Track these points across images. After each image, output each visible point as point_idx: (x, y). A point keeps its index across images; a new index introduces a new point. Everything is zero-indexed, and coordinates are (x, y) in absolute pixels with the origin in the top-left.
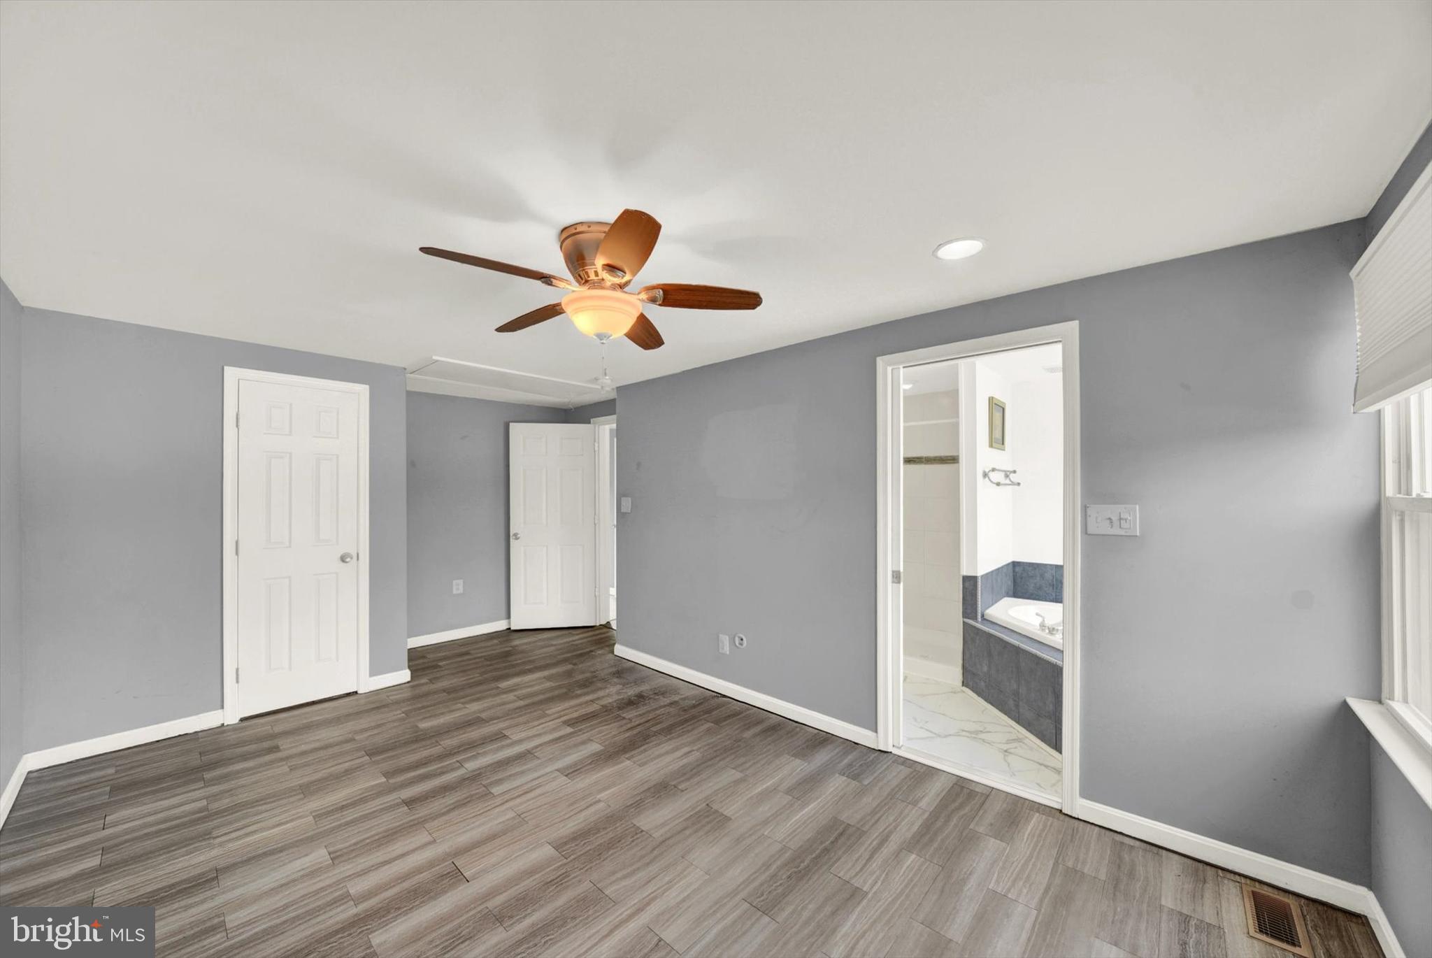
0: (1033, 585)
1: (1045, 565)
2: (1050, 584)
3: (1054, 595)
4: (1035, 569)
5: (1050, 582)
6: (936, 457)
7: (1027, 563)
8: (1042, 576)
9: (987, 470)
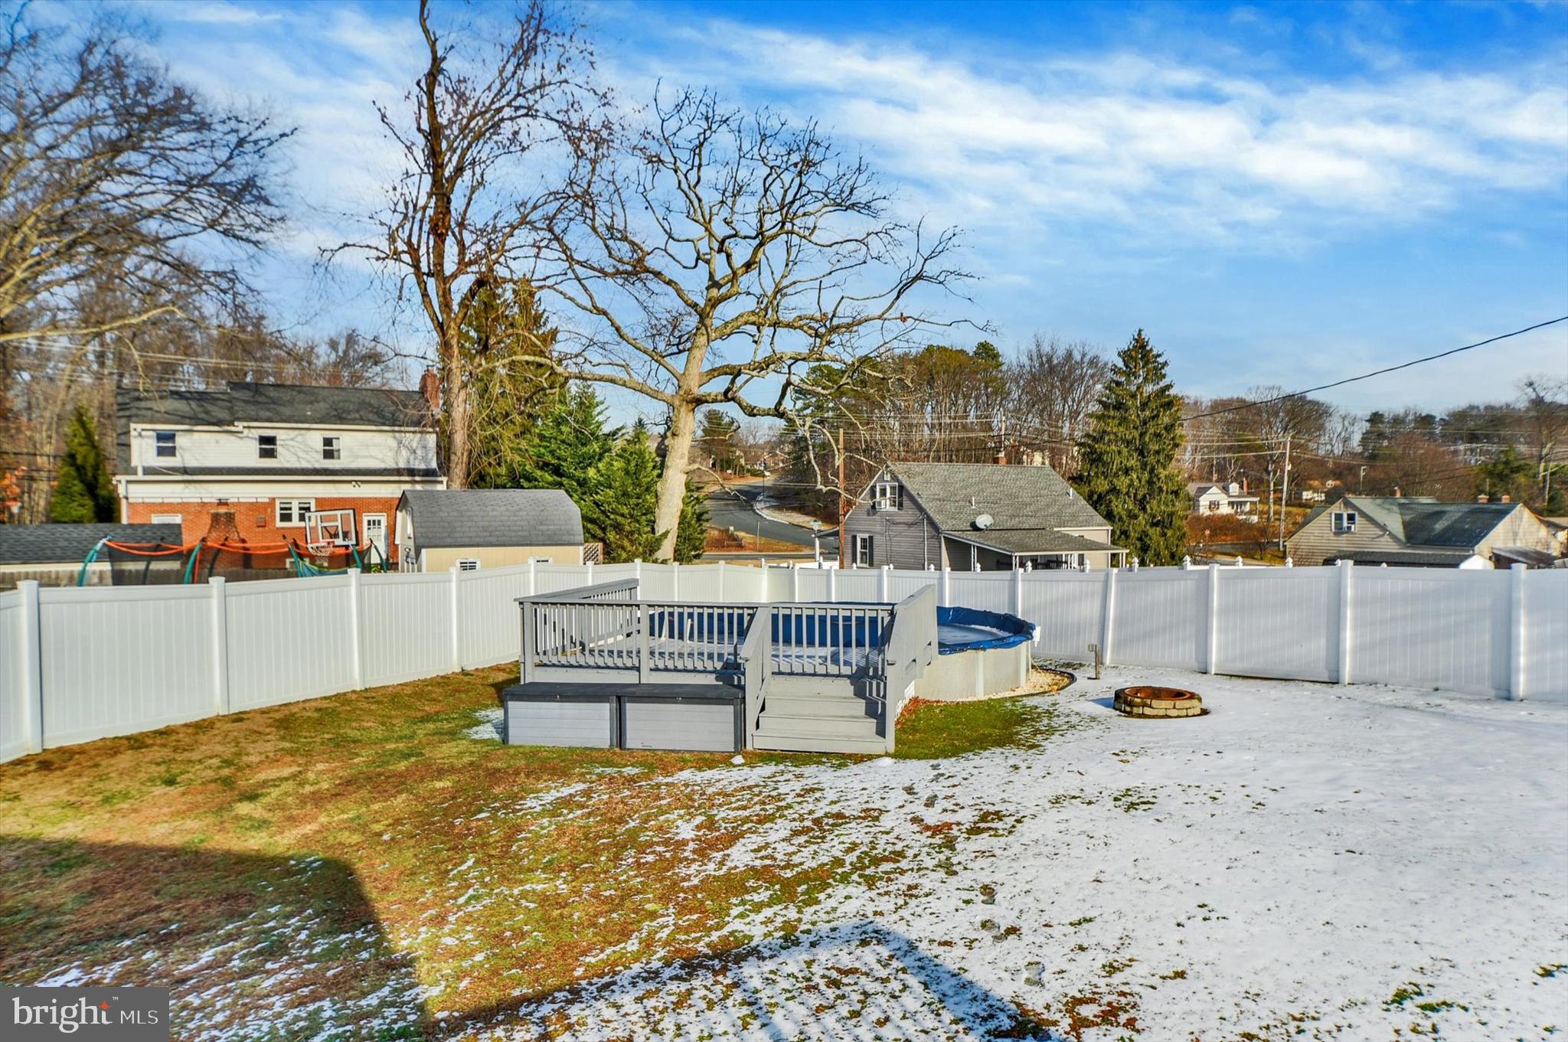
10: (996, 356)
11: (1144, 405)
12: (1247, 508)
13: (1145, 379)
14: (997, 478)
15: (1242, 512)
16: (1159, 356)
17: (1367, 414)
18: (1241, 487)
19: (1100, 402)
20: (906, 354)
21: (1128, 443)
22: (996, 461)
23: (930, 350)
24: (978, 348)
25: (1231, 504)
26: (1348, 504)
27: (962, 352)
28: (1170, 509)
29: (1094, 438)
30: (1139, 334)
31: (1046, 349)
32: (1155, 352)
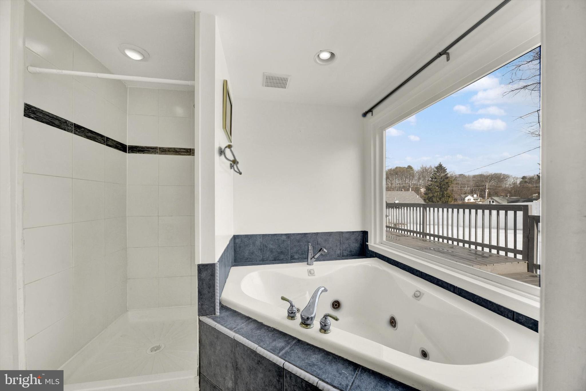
0: (247, 252)
1: (256, 236)
2: (259, 249)
3: (261, 256)
4: (249, 239)
5: (259, 247)
6: (171, 148)
7: (243, 235)
8: (254, 244)
9: (223, 147)
10: (412, 168)
11: (441, 178)
12: (479, 200)
13: (441, 173)
14: (401, 194)
15: (477, 201)
16: (445, 167)
17: (522, 176)
18: (477, 195)
19: (431, 178)
20: (391, 169)
21: (437, 186)
22: (402, 190)
23: (397, 168)
24: (408, 167)
25: (474, 199)
26: (492, 199)
27: (405, 167)
28: (447, 200)
29: (430, 185)
30: (440, 163)
31: (424, 166)
32: (444, 167)
